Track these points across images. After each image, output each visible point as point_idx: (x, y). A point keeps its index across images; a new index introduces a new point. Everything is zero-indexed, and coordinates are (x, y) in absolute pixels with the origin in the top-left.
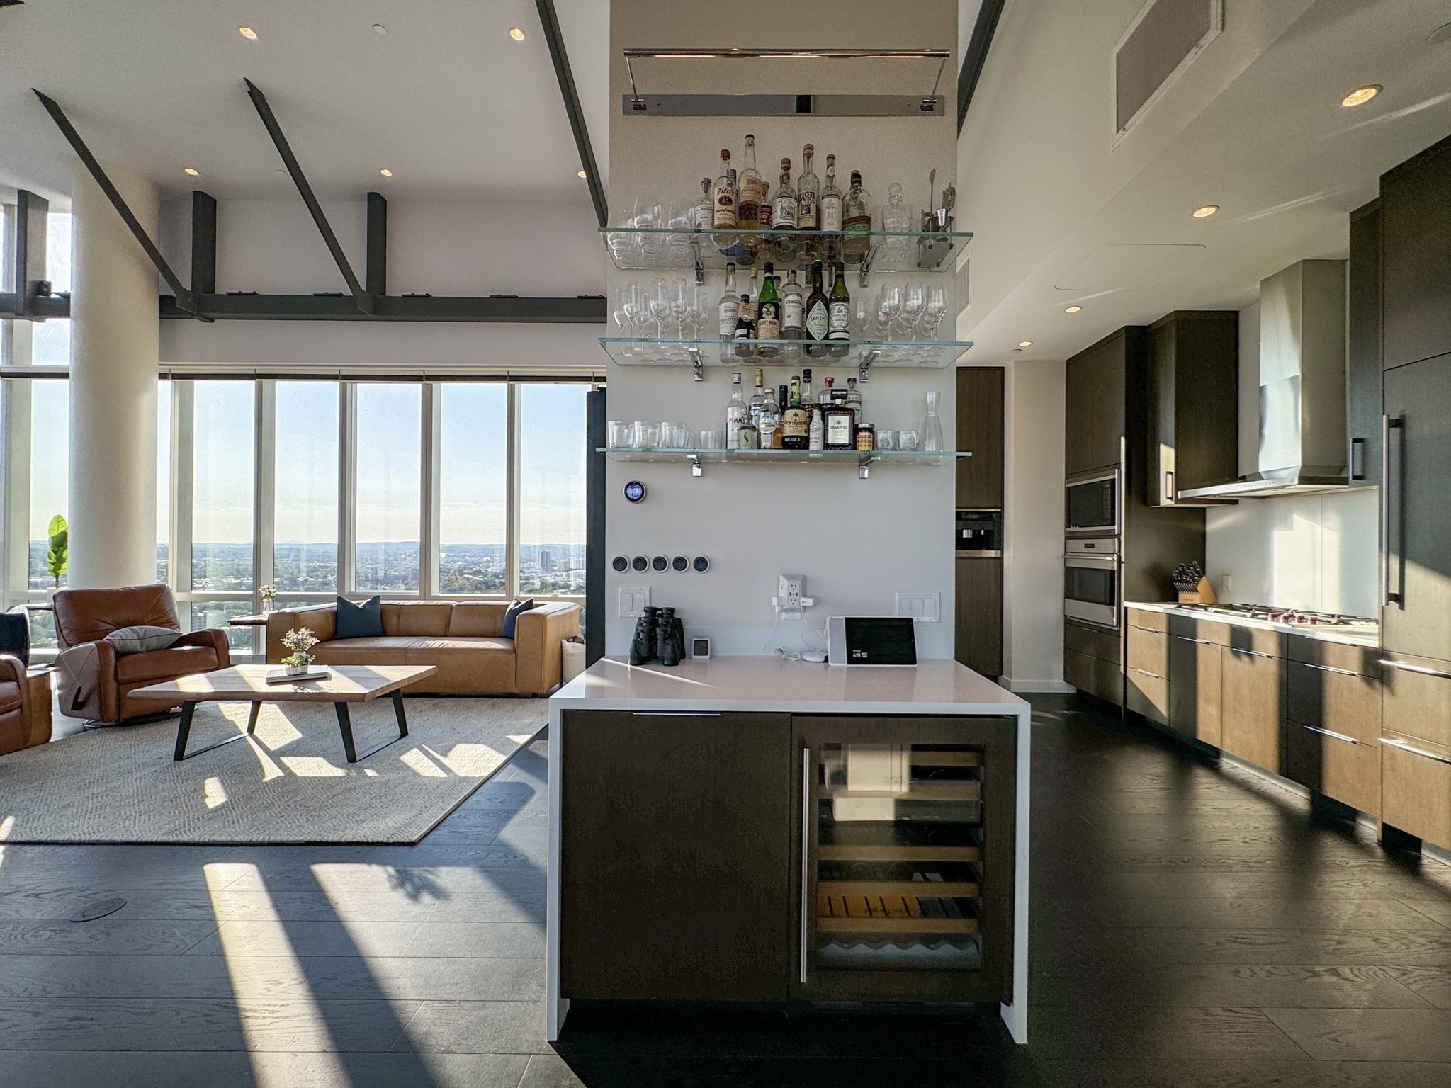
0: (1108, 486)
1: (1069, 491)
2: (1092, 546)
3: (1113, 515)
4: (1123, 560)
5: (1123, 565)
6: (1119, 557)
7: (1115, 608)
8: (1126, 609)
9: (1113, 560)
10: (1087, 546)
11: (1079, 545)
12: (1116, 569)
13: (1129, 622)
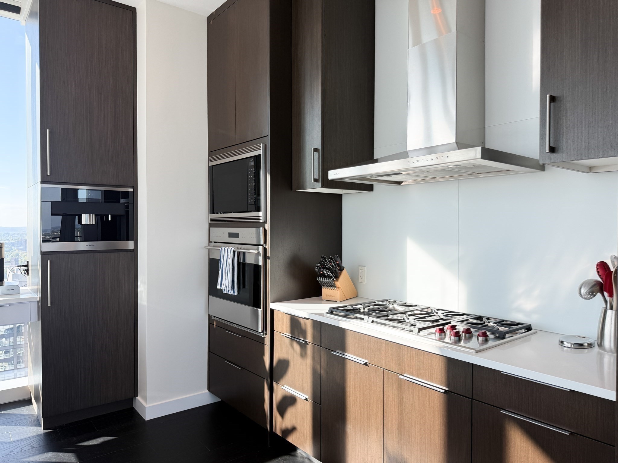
0: (252, 164)
1: (212, 169)
2: (236, 235)
3: (258, 200)
4: (269, 254)
5: (269, 261)
6: (265, 250)
7: (260, 311)
8: (272, 311)
9: (259, 253)
10: (231, 235)
11: (222, 233)
12: (261, 263)
13: (275, 328)
